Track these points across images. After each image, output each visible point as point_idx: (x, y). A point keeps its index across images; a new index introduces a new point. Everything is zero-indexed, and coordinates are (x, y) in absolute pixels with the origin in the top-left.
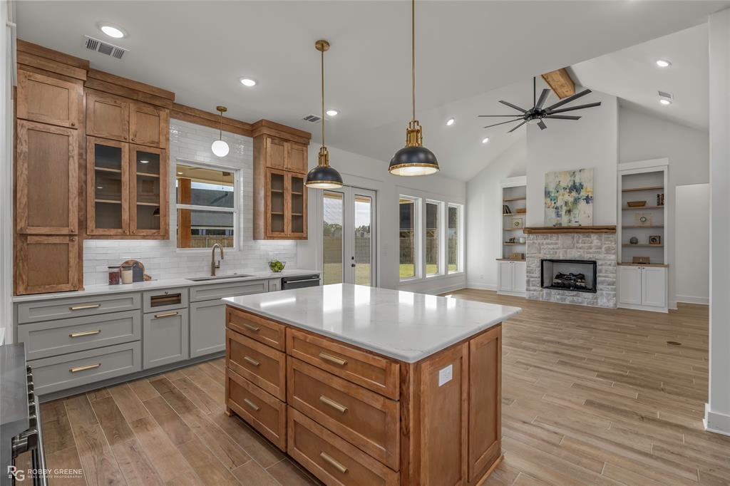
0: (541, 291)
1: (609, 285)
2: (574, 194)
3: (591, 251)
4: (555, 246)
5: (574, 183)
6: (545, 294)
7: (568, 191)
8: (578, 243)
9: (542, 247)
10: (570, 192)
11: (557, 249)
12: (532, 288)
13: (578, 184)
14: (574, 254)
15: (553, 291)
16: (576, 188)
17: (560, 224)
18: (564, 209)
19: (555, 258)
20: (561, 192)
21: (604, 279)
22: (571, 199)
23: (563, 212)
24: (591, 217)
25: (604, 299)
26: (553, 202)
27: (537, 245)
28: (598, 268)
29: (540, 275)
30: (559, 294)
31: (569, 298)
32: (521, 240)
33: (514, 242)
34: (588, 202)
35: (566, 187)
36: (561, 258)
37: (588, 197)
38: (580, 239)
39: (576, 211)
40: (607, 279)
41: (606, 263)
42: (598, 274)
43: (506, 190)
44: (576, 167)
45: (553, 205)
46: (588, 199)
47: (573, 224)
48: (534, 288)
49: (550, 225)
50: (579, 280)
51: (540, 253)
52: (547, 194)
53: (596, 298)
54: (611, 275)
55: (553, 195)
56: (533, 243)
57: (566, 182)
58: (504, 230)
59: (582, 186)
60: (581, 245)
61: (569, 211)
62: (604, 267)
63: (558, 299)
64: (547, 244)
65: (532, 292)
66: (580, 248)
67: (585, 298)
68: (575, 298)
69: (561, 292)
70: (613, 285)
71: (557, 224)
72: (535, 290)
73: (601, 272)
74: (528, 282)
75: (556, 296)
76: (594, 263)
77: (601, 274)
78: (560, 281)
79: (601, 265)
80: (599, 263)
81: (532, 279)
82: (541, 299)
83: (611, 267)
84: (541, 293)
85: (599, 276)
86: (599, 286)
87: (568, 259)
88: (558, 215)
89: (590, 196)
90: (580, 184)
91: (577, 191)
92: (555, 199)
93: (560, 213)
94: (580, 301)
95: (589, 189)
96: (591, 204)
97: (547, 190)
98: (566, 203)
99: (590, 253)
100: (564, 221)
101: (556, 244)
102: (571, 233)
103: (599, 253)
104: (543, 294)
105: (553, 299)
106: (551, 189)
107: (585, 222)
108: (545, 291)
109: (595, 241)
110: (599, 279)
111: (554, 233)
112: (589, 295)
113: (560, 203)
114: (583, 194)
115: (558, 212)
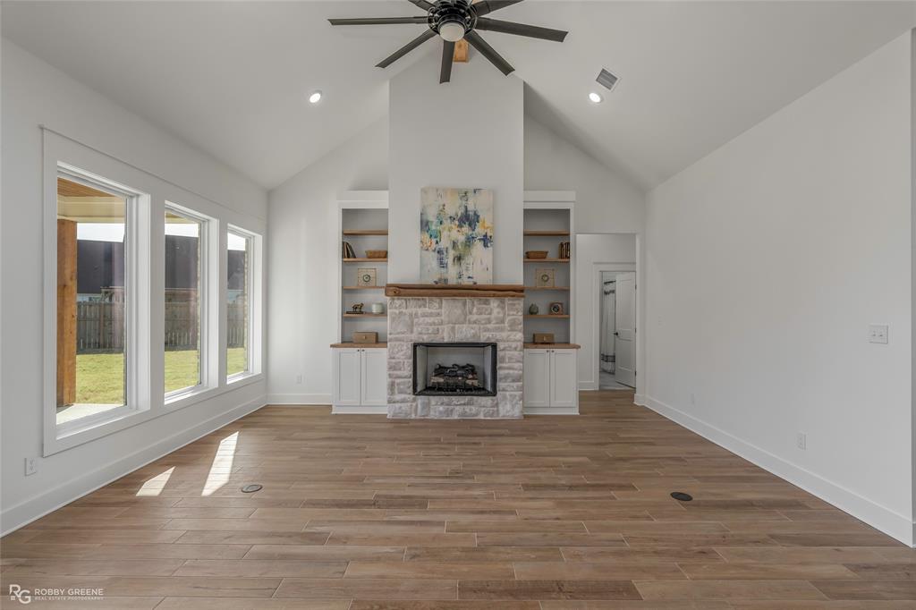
0: (414, 400)
1: (513, 381)
2: (466, 229)
3: (489, 326)
4: (436, 320)
5: (466, 211)
6: (419, 406)
7: (457, 223)
8: (471, 313)
9: (416, 320)
10: (460, 226)
11: (441, 323)
12: (398, 397)
13: (471, 213)
14: (465, 333)
15: (434, 400)
16: (468, 219)
17: (446, 280)
18: (452, 253)
19: (437, 340)
20: (447, 223)
21: (506, 371)
22: (462, 238)
23: (450, 261)
24: (491, 269)
25: (507, 406)
26: (434, 240)
27: (407, 318)
28: (500, 354)
29: (411, 373)
30: (442, 404)
31: (457, 408)
32: (375, 309)
33: (361, 313)
34: (486, 245)
35: (453, 214)
36: (446, 340)
37: (485, 236)
38: (474, 307)
39: (468, 260)
40: (511, 372)
41: (510, 347)
42: (499, 365)
43: (348, 214)
44: (469, 184)
45: (434, 245)
46: (486, 240)
47: (466, 282)
48: (403, 396)
49: (430, 281)
50: (470, 376)
51: (412, 332)
52: (425, 225)
53: (497, 405)
54: (517, 365)
55: (433, 228)
56: (401, 313)
57: (454, 208)
58: (346, 291)
59: (478, 216)
60: (474, 317)
61: (459, 259)
62: (507, 352)
63: (440, 412)
64: (424, 315)
65: (397, 405)
66: (475, 322)
67: (479, 407)
68: (467, 409)
69: (445, 399)
70: (519, 381)
71: (440, 280)
72: (403, 401)
73: (503, 361)
74: (392, 385)
75: (439, 407)
76: (494, 346)
77: (504, 365)
78: (441, 380)
79: (503, 350)
80: (501, 346)
81: (398, 381)
82: (413, 416)
83: (516, 353)
84: (414, 404)
85: (501, 368)
86: (500, 385)
87: (456, 341)
88: (442, 264)
89: (489, 234)
90: (475, 214)
91: (470, 225)
92: (436, 236)
93: (445, 261)
94: (474, 411)
95: (488, 224)
96: (490, 249)
97: (425, 218)
98: (454, 244)
99: (487, 330)
100: (452, 275)
101: (438, 314)
102: (460, 295)
103: (502, 330)
104: (417, 406)
105: (432, 413)
106: (431, 217)
107: (483, 279)
108: (421, 400)
109: (496, 311)
110: (500, 373)
111: (437, 295)
112: (487, 401)
113: (445, 243)
114: (479, 230)
115: (441, 259)
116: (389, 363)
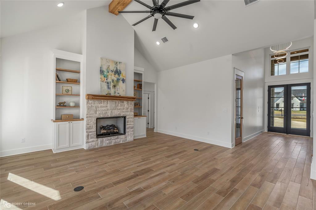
0: (97, 140)
1: (131, 129)
2: (117, 75)
3: (123, 110)
4: (106, 108)
5: (117, 69)
6: (99, 142)
7: (114, 73)
8: (118, 106)
9: (98, 109)
10: (115, 74)
11: (108, 110)
12: (90, 140)
13: (119, 70)
14: (116, 113)
15: (105, 139)
16: (118, 72)
17: (110, 94)
18: (112, 84)
19: (106, 116)
20: (110, 73)
21: (129, 126)
22: (115, 79)
23: (111, 87)
24: (125, 91)
25: (129, 137)
26: (106, 78)
27: (94, 108)
28: (127, 120)
29: (95, 130)
30: (108, 140)
31: (113, 141)
32: (72, 104)
33: (64, 106)
34: (123, 82)
35: (112, 70)
36: (109, 116)
37: (123, 79)
38: (119, 104)
39: (117, 87)
40: (130, 125)
41: (130, 117)
42: (126, 124)
44: (118, 60)
45: (105, 80)
46: (123, 81)
47: (117, 95)
48: (92, 140)
49: (104, 94)
50: (116, 129)
51: (96, 113)
52: (102, 72)
53: (126, 137)
54: (132, 123)
55: (105, 74)
56: (91, 106)
57: (112, 67)
58: (57, 96)
59: (121, 72)
60: (119, 107)
61: (115, 86)
62: (129, 119)
63: (107, 143)
64: (101, 107)
65: (90, 144)
66: (119, 109)
67: (121, 139)
68: (117, 140)
69: (109, 138)
70: (133, 128)
71: (108, 93)
72: (93, 141)
73: (128, 122)
74: (88, 136)
75: (106, 141)
76: (125, 118)
77: (128, 124)
78: (105, 131)
79: (128, 118)
80: (127, 117)
81: (90, 134)
82: (97, 147)
83: (132, 119)
84: (97, 142)
85: (127, 125)
86: (127, 130)
87: (113, 116)
88: (109, 88)
89: (124, 79)
90: (120, 71)
91: (118, 74)
92: (106, 77)
93: (110, 86)
94: (119, 141)
95: (124, 75)
96: (125, 84)
97: (102, 69)
98: (113, 81)
99: (123, 112)
100: (112, 92)
101: (107, 107)
102: (114, 100)
103: (128, 112)
104: (98, 143)
105: (104, 144)
106: (104, 69)
107: (122, 94)
108: (100, 140)
109: (126, 105)
110: (127, 126)
111: (106, 99)
112: (122, 136)
113: (109, 80)
114: (121, 77)
115: (108, 86)
116: (86, 127)
